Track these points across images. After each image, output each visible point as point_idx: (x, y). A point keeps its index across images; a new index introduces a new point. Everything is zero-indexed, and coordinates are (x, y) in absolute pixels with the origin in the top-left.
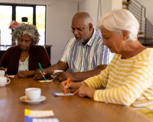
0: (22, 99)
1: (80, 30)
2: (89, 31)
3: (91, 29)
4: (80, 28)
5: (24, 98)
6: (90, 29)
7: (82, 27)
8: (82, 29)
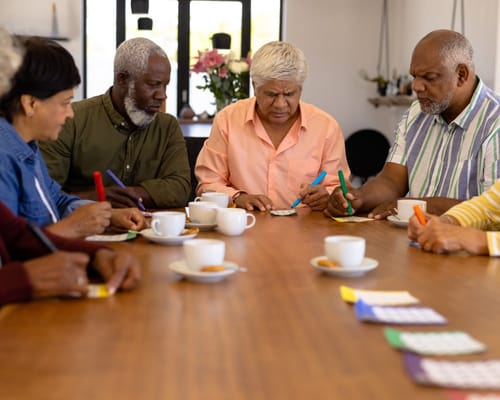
0: (320, 264)
1: (430, 80)
2: (458, 85)
3: (463, 79)
4: (428, 73)
5: (324, 261)
6: (460, 79)
7: (436, 71)
8: (434, 76)
